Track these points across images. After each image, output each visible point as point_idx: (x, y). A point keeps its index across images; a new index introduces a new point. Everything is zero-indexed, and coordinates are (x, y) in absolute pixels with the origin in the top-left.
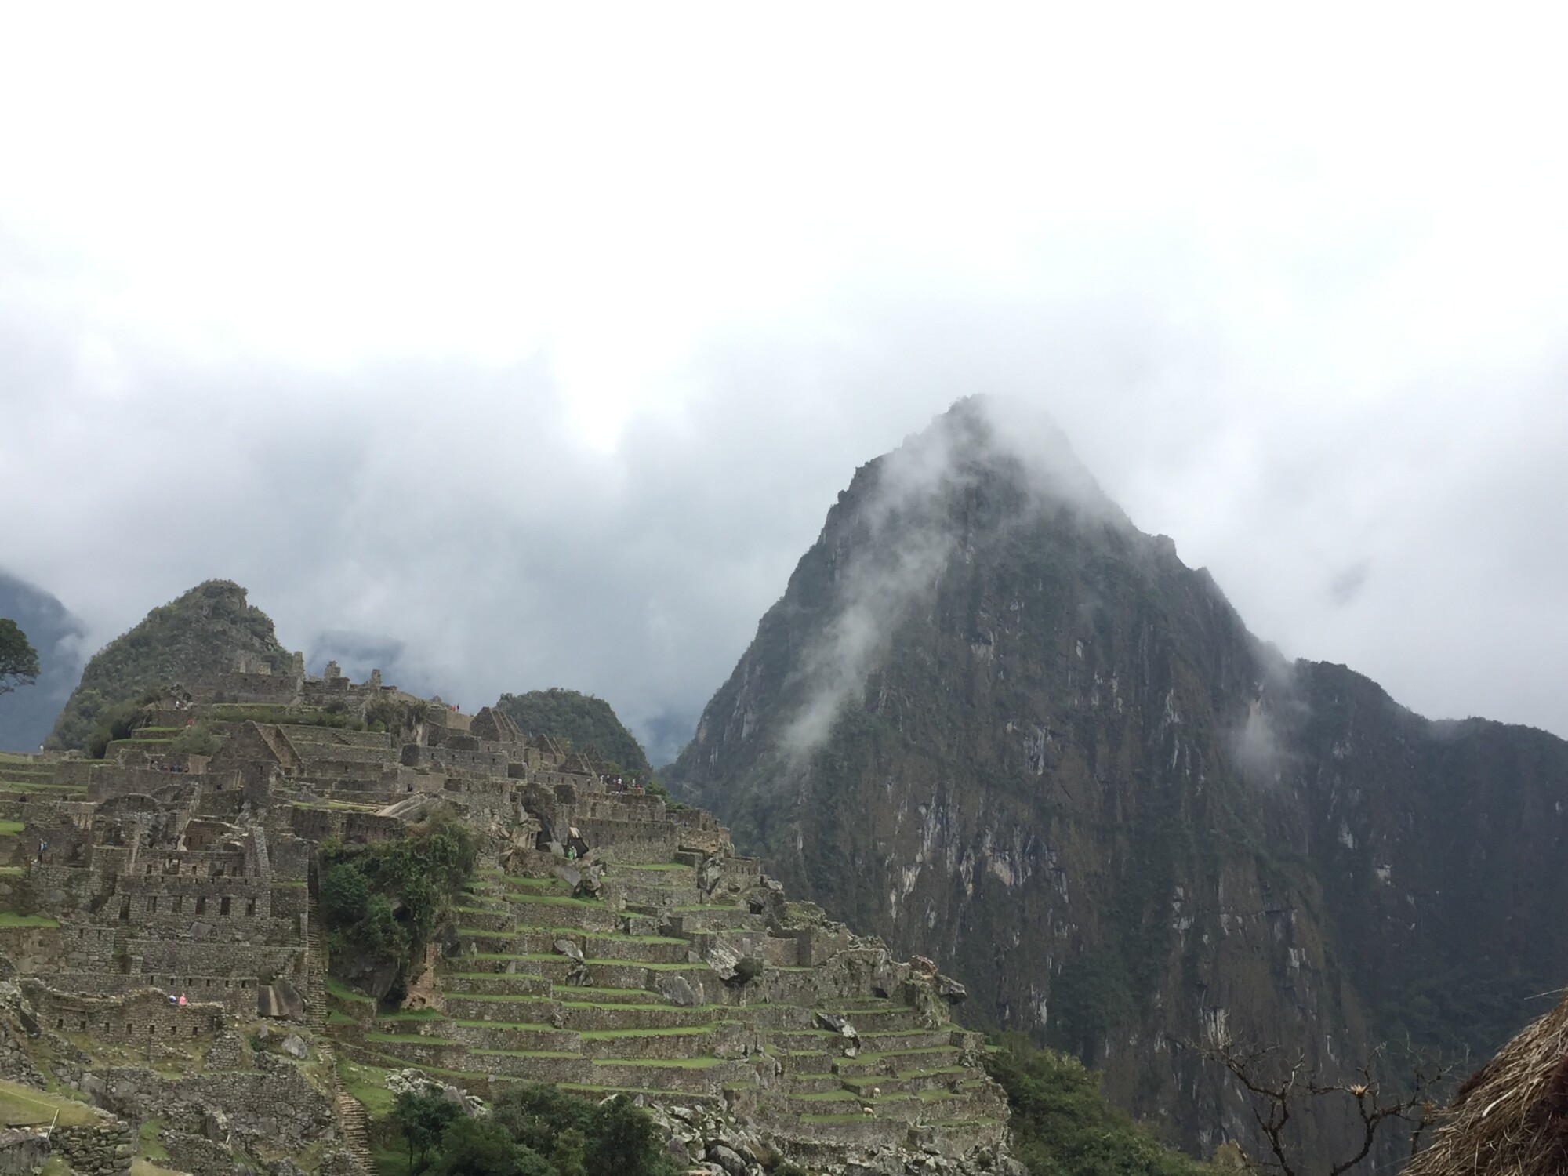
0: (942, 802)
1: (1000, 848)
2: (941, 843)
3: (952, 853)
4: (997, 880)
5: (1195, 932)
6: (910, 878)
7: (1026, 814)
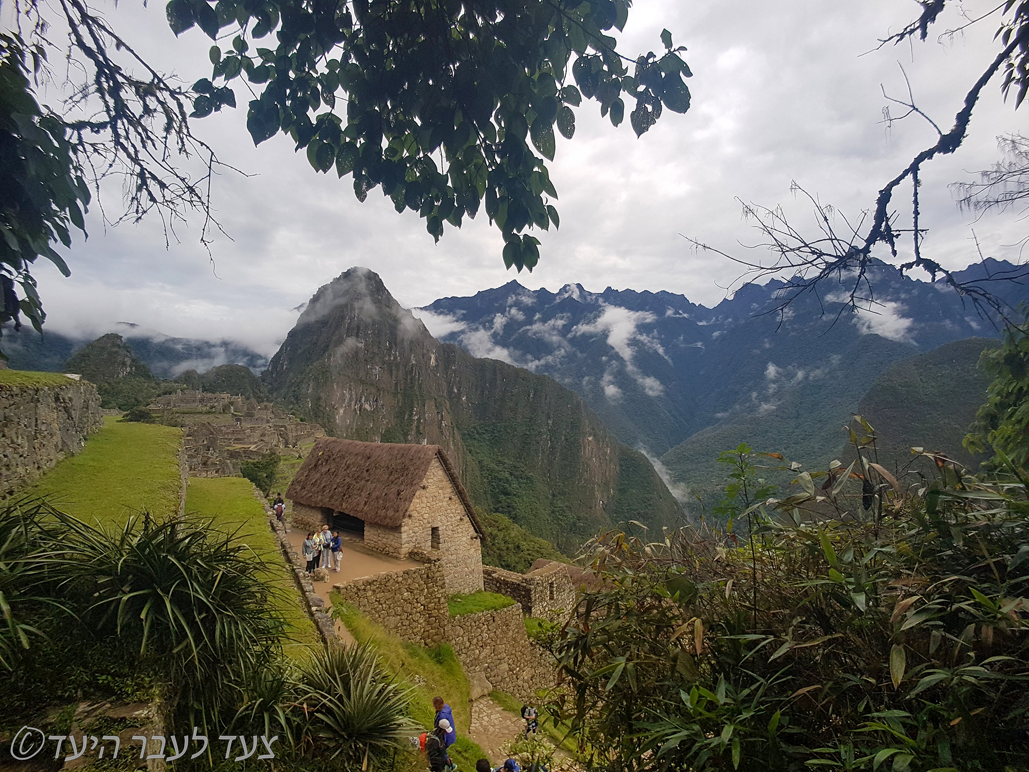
0: (350, 389)
1: (366, 401)
2: (351, 400)
3: (353, 403)
4: (365, 409)
5: (419, 419)
6: (341, 411)
7: (374, 391)
